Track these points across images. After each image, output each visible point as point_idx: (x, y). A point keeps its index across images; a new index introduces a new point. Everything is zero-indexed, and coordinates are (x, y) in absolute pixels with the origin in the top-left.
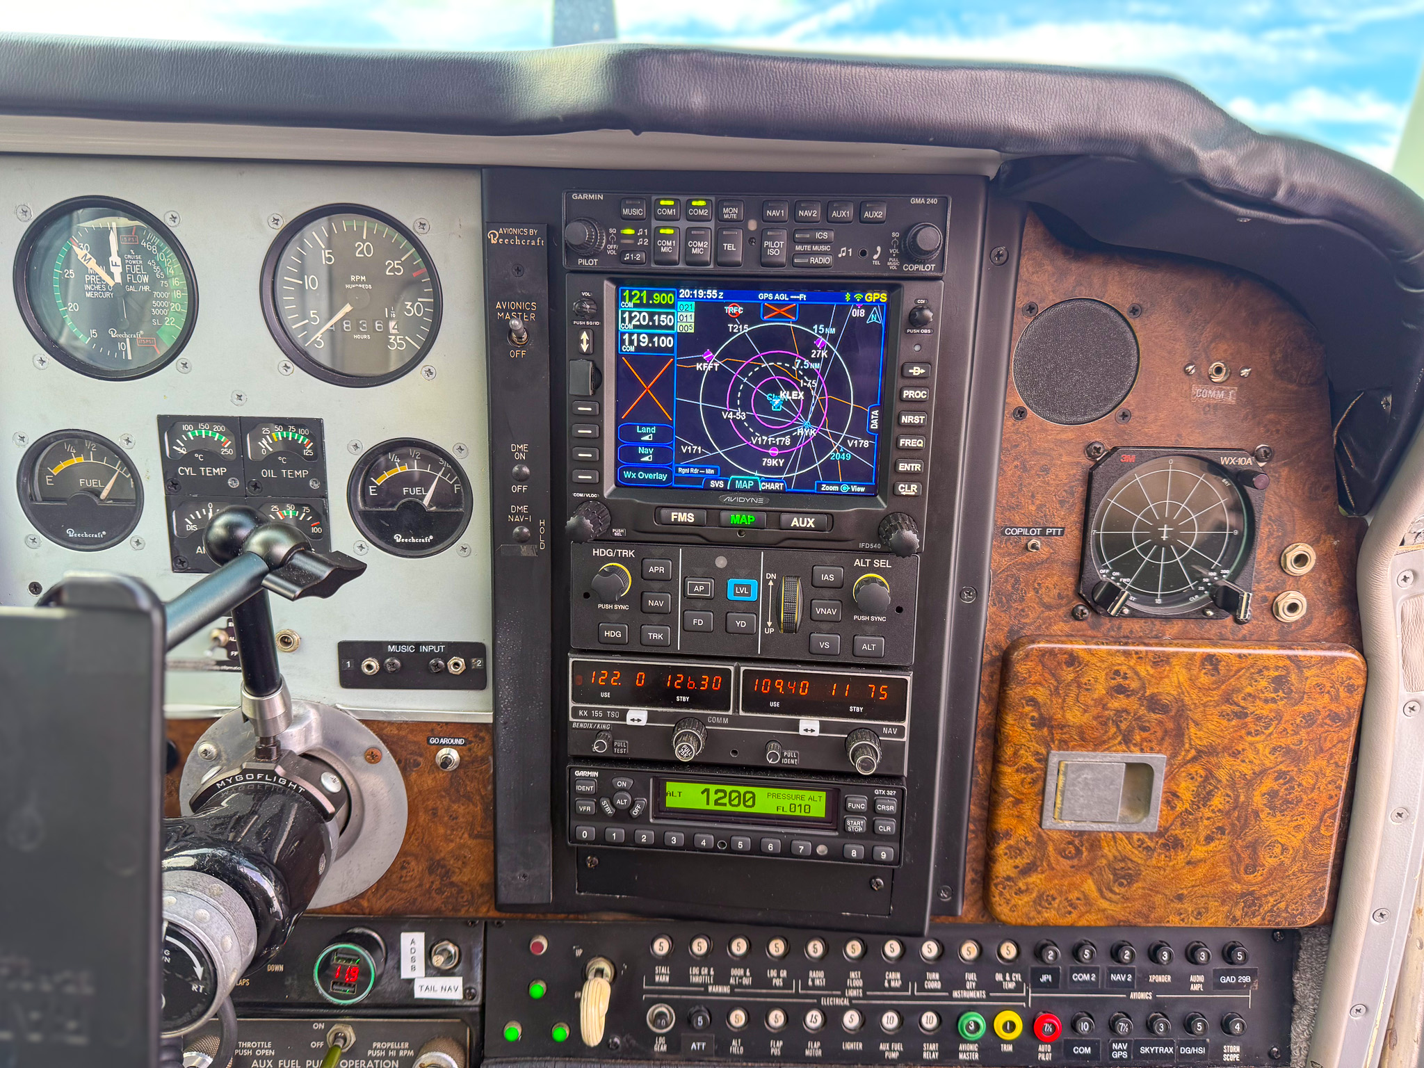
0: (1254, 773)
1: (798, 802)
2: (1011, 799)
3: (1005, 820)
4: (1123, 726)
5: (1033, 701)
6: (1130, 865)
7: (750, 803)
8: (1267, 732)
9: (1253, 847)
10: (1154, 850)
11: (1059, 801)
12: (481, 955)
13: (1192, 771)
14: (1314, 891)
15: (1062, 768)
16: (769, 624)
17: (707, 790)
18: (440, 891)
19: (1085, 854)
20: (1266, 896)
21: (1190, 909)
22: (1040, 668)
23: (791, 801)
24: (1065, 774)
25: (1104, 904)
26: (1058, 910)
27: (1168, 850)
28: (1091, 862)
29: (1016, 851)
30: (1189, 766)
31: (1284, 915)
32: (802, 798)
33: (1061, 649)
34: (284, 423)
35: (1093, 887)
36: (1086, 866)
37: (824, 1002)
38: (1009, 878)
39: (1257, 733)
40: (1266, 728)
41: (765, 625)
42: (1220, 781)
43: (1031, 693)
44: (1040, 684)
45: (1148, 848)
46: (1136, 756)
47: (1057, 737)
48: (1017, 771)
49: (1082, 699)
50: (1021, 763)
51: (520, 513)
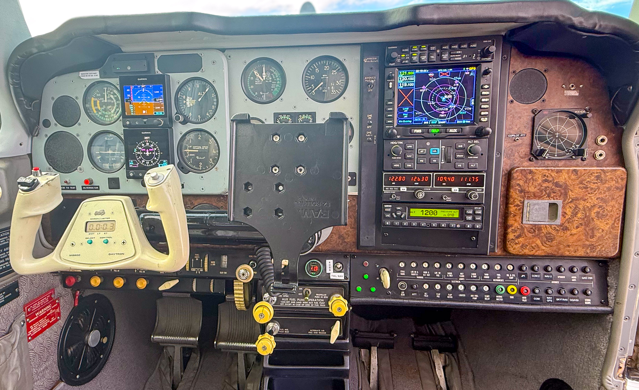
0: (591, 206)
1: (450, 213)
2: (513, 215)
3: (511, 221)
4: (547, 192)
5: (519, 185)
6: (551, 235)
7: (436, 214)
8: (595, 193)
9: (593, 230)
10: (559, 231)
11: (528, 215)
12: (349, 267)
13: (571, 205)
14: (614, 244)
15: (528, 205)
16: (443, 160)
17: (423, 211)
18: (341, 244)
19: (537, 232)
20: (597, 246)
21: (572, 250)
22: (521, 175)
23: (448, 213)
24: (530, 207)
25: (544, 248)
26: (528, 249)
27: (564, 231)
28: (538, 235)
29: (514, 231)
30: (569, 204)
31: (604, 252)
32: (451, 212)
33: (527, 169)
34: (305, 114)
35: (540, 242)
36: (537, 236)
37: (452, 282)
38: (512, 239)
39: (592, 193)
40: (595, 192)
41: (441, 161)
42: (580, 209)
43: (518, 182)
44: (521, 180)
45: (557, 230)
46: (552, 201)
47: (527, 196)
48: (514, 206)
49: (534, 184)
50: (516, 204)
51: (369, 134)
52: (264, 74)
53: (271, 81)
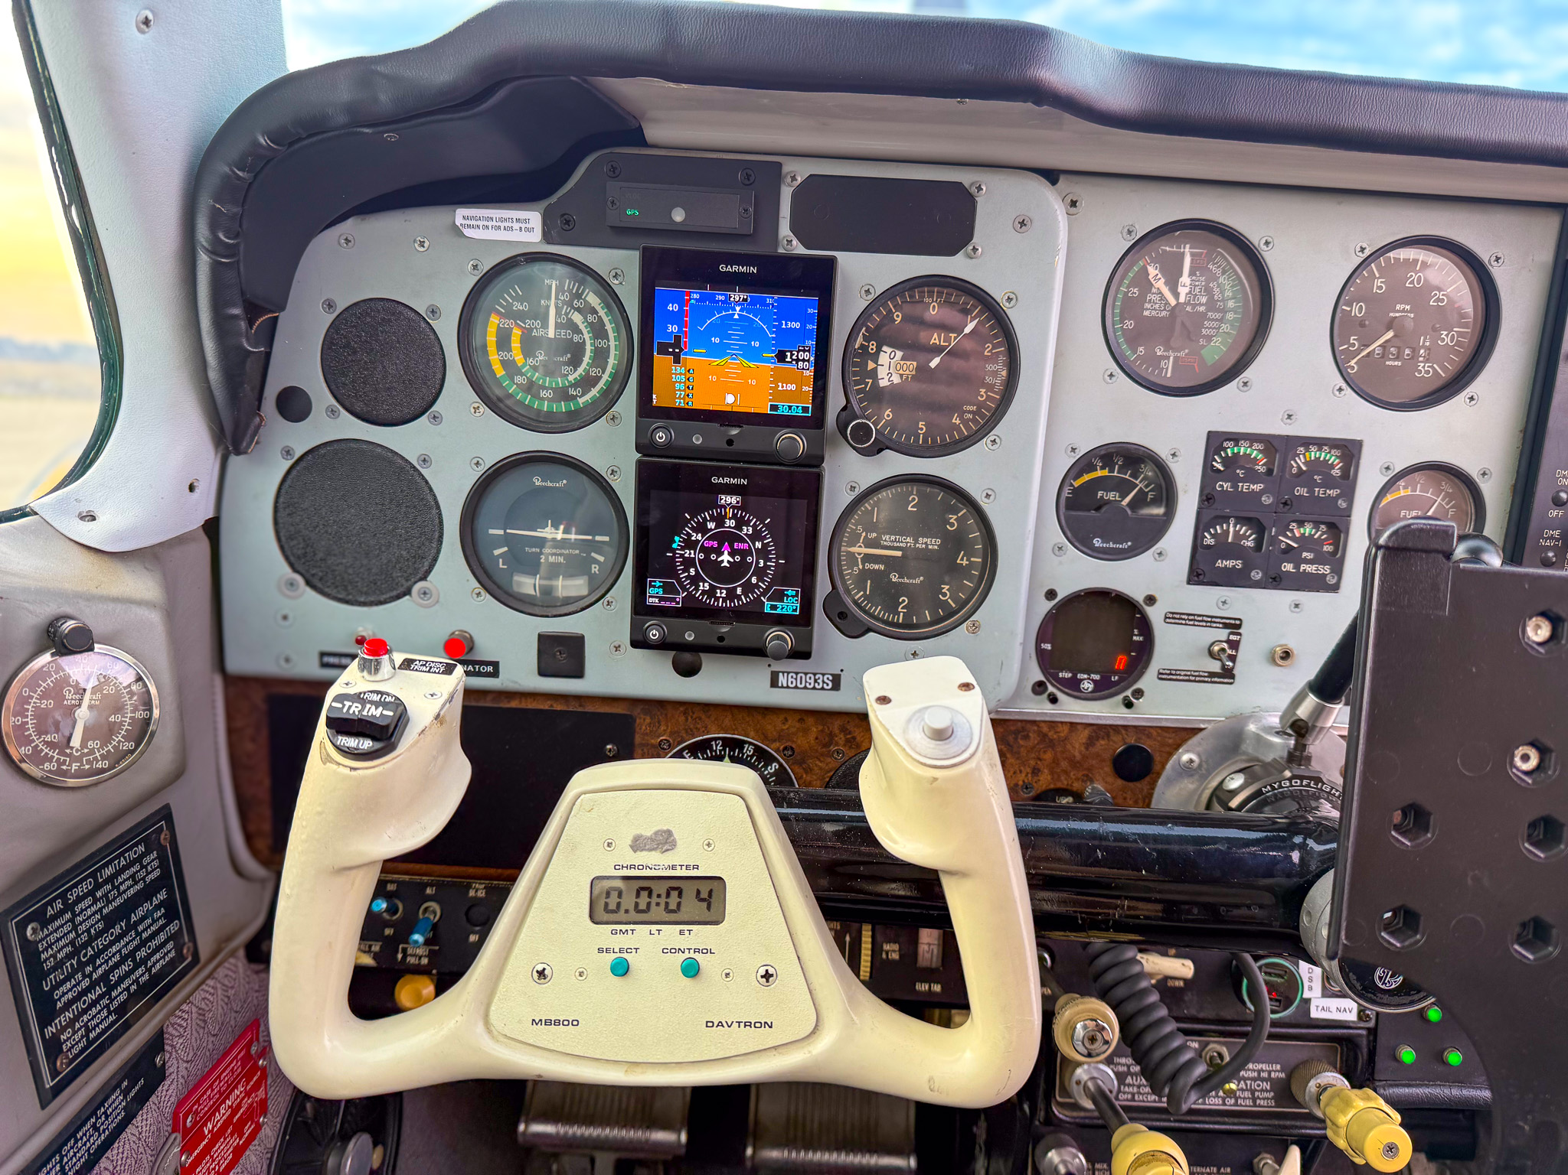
34: (1320, 443)
51: (1552, 538)
52: (1185, 279)
53: (1202, 309)
